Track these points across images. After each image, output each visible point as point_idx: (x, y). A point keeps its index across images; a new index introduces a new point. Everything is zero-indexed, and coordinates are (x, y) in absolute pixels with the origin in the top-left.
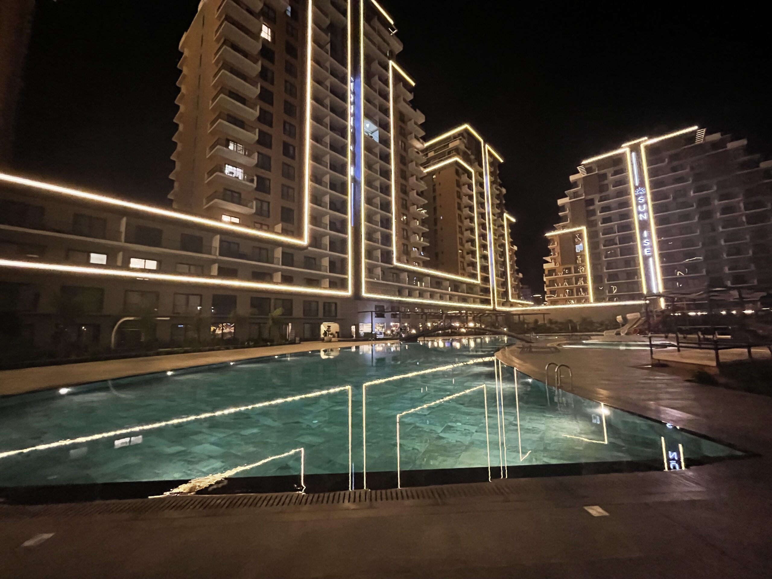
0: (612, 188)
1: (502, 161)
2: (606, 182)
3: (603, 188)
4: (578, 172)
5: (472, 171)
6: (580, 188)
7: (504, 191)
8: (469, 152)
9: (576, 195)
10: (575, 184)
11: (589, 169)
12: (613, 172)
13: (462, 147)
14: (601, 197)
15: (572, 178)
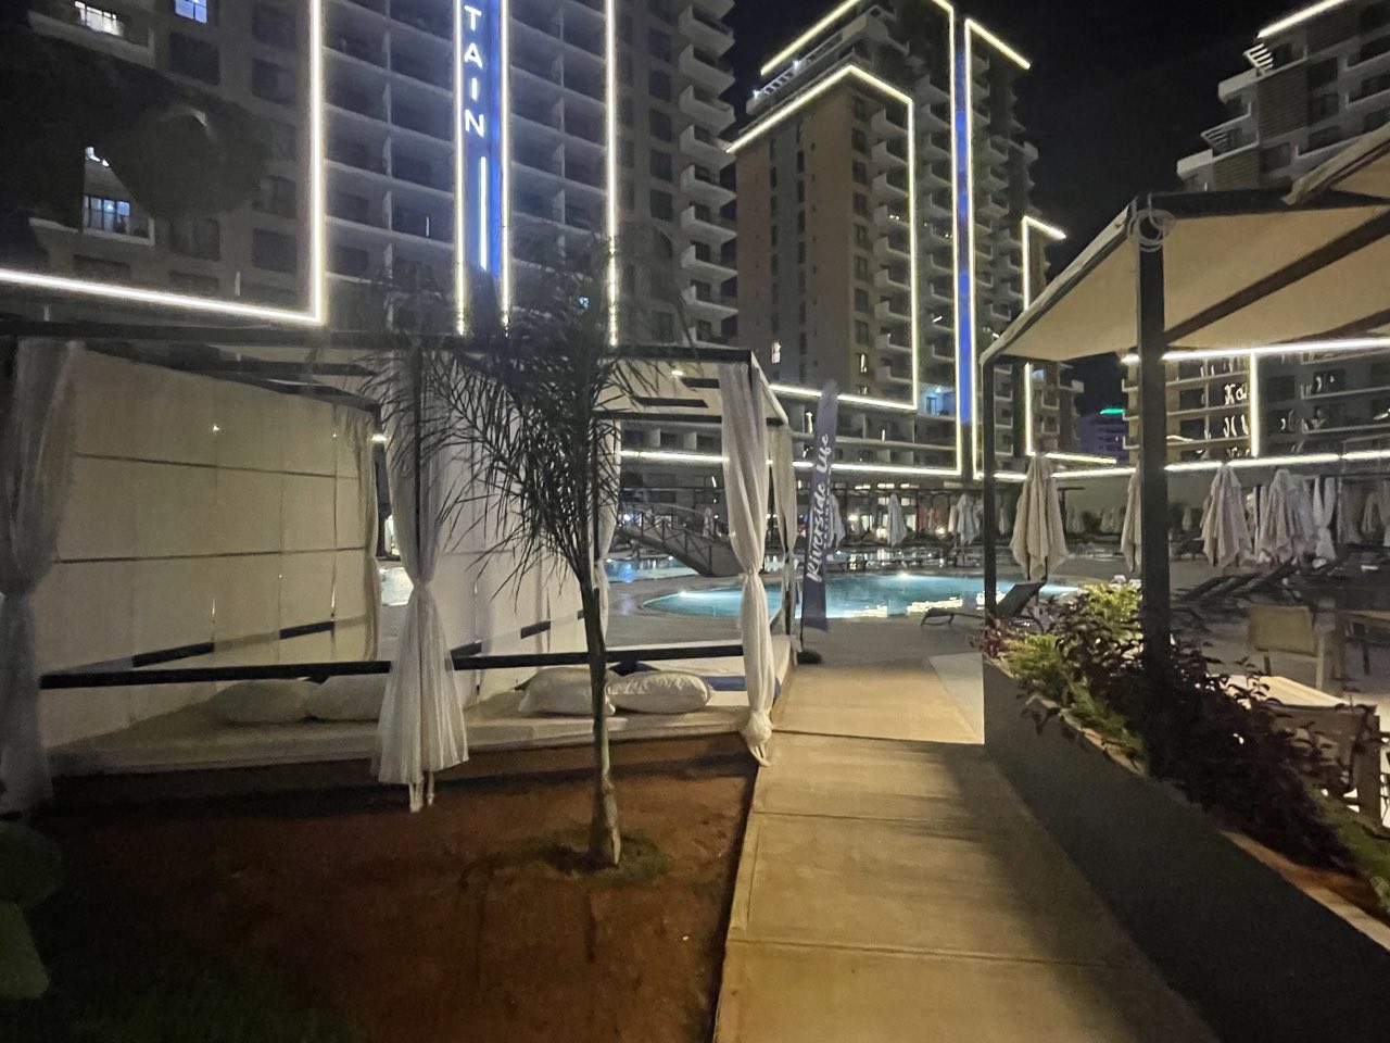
0: (1347, 105)
1: (1026, 65)
2: (1330, 87)
3: (1319, 109)
4: (1249, 66)
5: (908, 100)
6: (1249, 115)
7: (1030, 152)
8: (905, 49)
9: (1234, 138)
10: (1233, 107)
11: (1281, 50)
12: (1357, 50)
13: (883, 35)
14: (1311, 137)
15: (1226, 88)
